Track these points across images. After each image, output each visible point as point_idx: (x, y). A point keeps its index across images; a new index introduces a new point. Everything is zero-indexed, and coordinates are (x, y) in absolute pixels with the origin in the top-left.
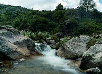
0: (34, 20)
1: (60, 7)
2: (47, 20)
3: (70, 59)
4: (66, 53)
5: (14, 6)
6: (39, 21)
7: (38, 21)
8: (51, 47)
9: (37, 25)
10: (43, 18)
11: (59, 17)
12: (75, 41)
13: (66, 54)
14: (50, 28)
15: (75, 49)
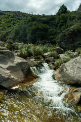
0: (33, 27)
1: (63, 9)
2: (48, 26)
3: (68, 85)
4: (64, 77)
5: (13, 12)
6: (39, 29)
7: (37, 29)
8: (49, 65)
9: (37, 33)
10: (44, 25)
11: (62, 22)
12: (76, 62)
13: (65, 79)
14: (51, 37)
15: (75, 73)
